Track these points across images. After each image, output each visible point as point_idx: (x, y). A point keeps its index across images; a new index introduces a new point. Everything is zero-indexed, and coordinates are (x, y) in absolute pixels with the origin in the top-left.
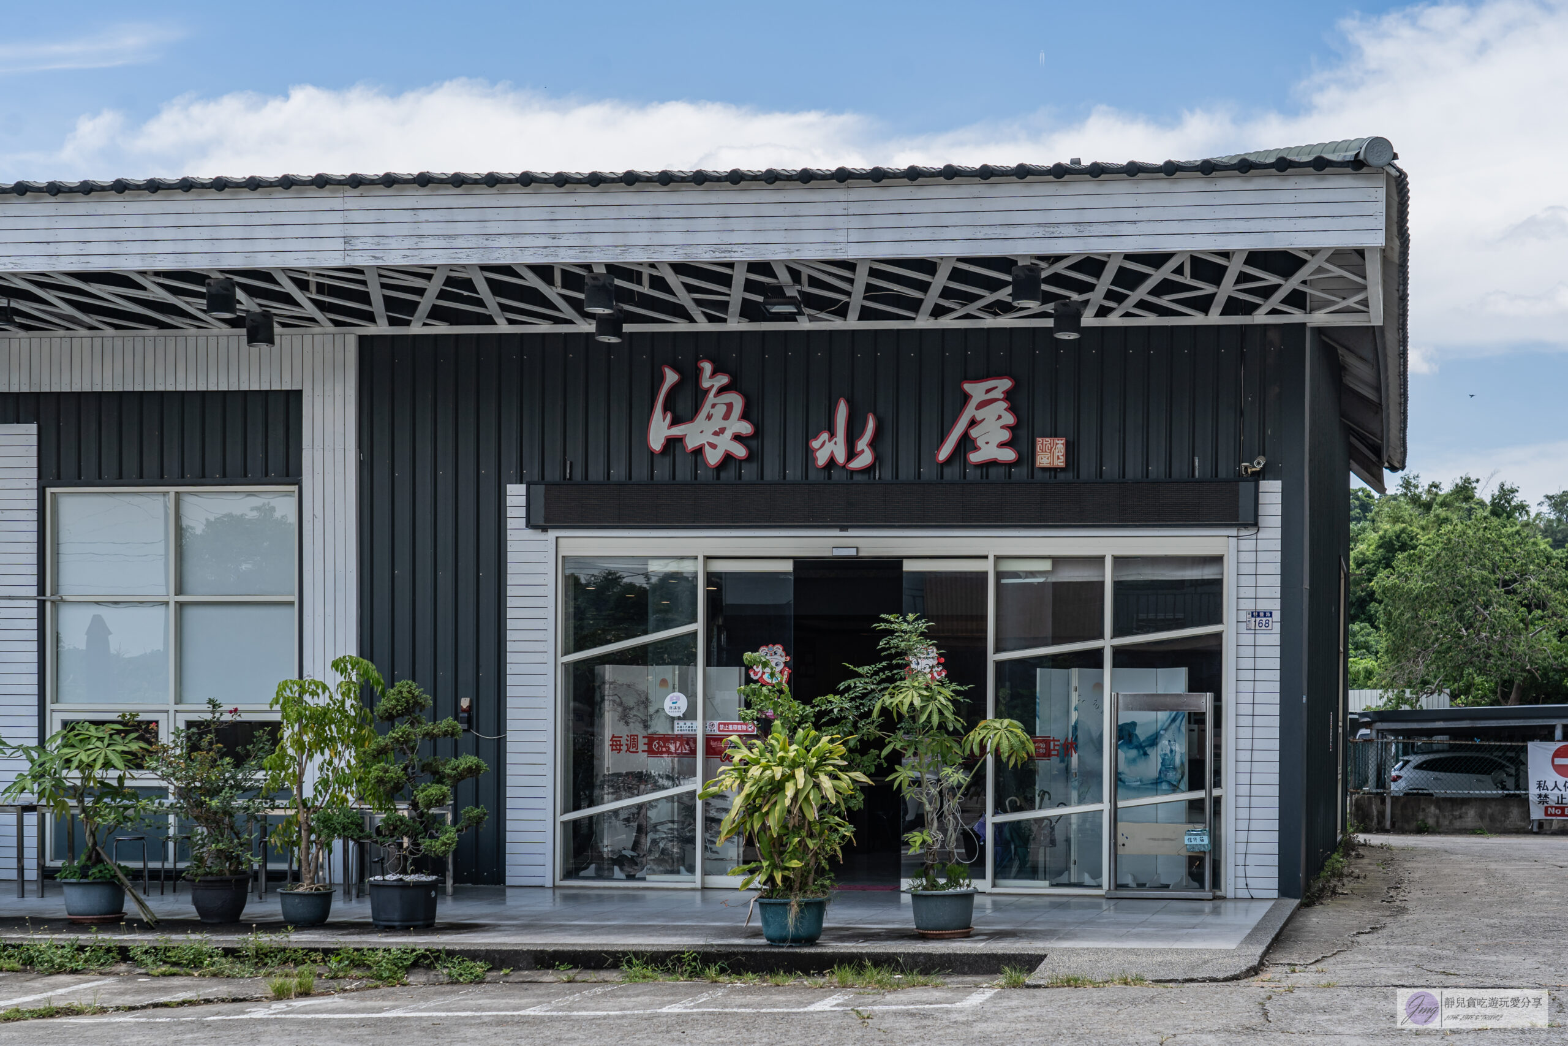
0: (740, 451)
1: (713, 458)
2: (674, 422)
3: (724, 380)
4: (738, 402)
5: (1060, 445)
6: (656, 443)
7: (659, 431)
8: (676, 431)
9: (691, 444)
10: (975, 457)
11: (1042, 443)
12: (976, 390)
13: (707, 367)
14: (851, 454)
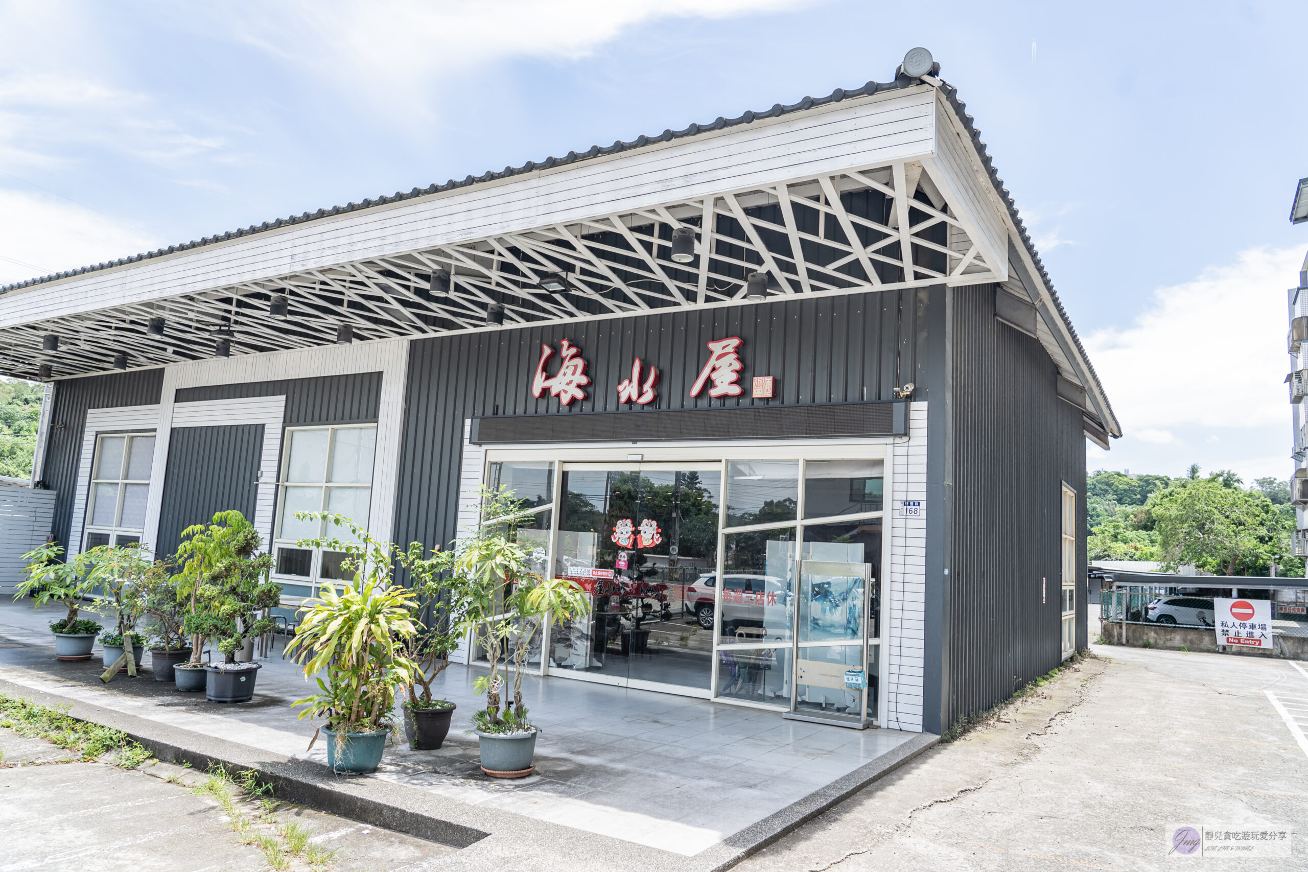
0: (580, 394)
1: (565, 399)
2: (547, 378)
3: (573, 351)
4: (579, 362)
5: (769, 381)
6: (536, 392)
7: (539, 383)
8: (548, 384)
9: (554, 392)
10: (714, 392)
11: (757, 380)
12: (716, 347)
13: (565, 343)
14: (641, 394)
